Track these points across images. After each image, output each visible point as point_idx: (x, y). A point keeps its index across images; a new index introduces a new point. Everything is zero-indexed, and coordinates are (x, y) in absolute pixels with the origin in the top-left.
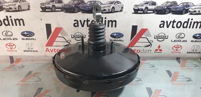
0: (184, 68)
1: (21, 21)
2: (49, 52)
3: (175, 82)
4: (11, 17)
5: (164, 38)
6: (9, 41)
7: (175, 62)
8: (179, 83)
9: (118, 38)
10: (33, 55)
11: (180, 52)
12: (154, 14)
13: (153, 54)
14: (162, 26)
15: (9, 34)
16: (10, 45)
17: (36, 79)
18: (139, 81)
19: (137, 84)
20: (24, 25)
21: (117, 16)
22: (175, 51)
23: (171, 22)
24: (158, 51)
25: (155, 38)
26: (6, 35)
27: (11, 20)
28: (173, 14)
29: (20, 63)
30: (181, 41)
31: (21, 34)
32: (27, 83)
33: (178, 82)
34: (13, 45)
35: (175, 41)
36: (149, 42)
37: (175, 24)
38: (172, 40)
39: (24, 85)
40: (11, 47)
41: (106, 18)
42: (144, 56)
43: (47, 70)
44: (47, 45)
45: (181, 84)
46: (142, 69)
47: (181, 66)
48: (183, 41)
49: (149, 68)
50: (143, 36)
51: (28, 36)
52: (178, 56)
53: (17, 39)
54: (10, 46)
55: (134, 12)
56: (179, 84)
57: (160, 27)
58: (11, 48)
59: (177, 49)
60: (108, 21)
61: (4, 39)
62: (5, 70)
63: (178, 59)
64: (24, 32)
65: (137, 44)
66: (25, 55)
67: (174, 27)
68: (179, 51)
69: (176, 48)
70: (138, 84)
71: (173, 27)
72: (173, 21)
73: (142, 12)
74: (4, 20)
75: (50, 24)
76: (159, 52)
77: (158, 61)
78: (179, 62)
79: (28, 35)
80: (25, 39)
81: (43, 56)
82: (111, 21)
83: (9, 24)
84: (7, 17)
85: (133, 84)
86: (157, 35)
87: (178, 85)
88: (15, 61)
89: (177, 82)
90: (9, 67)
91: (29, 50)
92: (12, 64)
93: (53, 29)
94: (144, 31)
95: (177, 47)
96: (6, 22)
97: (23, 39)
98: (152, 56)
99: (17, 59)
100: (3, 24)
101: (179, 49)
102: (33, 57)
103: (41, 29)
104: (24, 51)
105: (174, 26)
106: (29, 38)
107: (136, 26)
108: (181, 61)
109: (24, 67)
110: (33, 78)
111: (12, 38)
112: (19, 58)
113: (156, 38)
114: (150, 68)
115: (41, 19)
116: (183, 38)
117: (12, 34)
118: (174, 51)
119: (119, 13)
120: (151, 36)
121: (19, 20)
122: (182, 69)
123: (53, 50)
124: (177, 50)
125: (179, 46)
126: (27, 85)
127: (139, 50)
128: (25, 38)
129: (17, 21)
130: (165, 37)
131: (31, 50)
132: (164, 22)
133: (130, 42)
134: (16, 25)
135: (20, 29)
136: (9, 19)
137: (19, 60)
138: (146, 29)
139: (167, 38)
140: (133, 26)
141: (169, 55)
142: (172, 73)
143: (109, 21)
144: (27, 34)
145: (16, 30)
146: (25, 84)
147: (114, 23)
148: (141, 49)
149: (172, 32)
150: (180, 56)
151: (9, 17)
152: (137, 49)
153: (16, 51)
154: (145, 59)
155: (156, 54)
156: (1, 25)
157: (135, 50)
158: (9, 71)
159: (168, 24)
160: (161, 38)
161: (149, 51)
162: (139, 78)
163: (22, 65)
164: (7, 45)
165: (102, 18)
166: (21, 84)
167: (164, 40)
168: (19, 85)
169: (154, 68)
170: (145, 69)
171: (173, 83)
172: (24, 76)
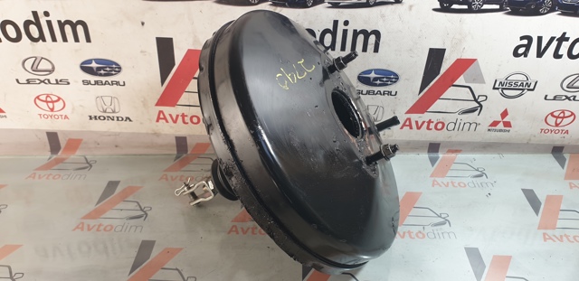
0: (576, 182)
1: (80, 29)
2: (167, 121)
3: (550, 232)
4: (46, 14)
5: (523, 90)
6: (43, 89)
7: (549, 161)
8: (565, 235)
9: (380, 85)
10: (117, 130)
11: (567, 132)
12: (500, 14)
13: (483, 134)
14: (521, 50)
15: (44, 65)
16: (49, 99)
18: (443, 224)
19: (437, 237)
20: (88, 40)
21: (383, 16)
22: (552, 128)
23: (552, 39)
24: (501, 126)
25: (494, 88)
26: (35, 69)
27: (49, 23)
28: (563, 14)
29: (78, 153)
30: (575, 97)
31: (79, 68)
32: (106, 223)
33: (562, 232)
34: (56, 98)
35: (555, 98)
36: (476, 100)
37: (565, 46)
38: (546, 96)
39: (98, 230)
40: (51, 105)
41: (346, 23)
42: (454, 139)
43: (161, 178)
44: (162, 102)
45: (571, 239)
46: (450, 184)
47: (568, 177)
49: (470, 180)
50: (461, 80)
51: (101, 75)
52: (558, 143)
53: (69, 83)
54: (46, 102)
55: (439, 7)
56: (564, 238)
57: (516, 54)
58: (52, 110)
59: (559, 120)
60: (355, 31)
61: (29, 82)
62: (37, 176)
63: (557, 151)
64: (89, 61)
65: (438, 105)
66: (92, 129)
67: (560, 57)
68: (566, 128)
69: (557, 117)
70: (441, 235)
71: (557, 56)
72: (559, 36)
73: (466, 7)
74: (27, 23)
75: (171, 39)
76: (501, 131)
77: (496, 156)
78: (562, 162)
79: (102, 69)
80: (93, 83)
81: (147, 134)
82: (364, 32)
83: (42, 37)
84: (35, 14)
85: (424, 237)
86: (501, 78)
87: (561, 241)
88: (63, 145)
89: (558, 233)
90: (48, 166)
91: (105, 115)
92: (55, 157)
93: (179, 56)
94: (463, 65)
95: (560, 116)
97: (86, 83)
98: (479, 140)
99: (70, 140)
100: (24, 36)
101: (566, 121)
102: (116, 135)
103: (142, 52)
104: (91, 118)
105: (560, 53)
106: (104, 79)
107: (442, 51)
108: (567, 156)
109: (91, 166)
110: (121, 205)
111: (52, 78)
112: (74, 137)
113: (498, 89)
114: (475, 179)
115: (143, 24)
117: (53, 68)
118: (550, 128)
119: (390, 7)
120: (482, 81)
121: (74, 26)
122: (571, 188)
123: (177, 116)
124: (557, 125)
125: (567, 114)
126: (108, 228)
127: (443, 124)
128: (92, 78)
129: (68, 29)
130: (525, 87)
131: (111, 115)
132: (529, 39)
133: (417, 98)
134: (65, 39)
135: (76, 51)
136: (43, 21)
137: (74, 144)
138: (472, 61)
139: (533, 90)
140: (431, 50)
141: (530, 140)
143: (356, 34)
144: (99, 69)
145: (66, 56)
146: (100, 225)
147: (372, 39)
148: (447, 118)
149: (549, 72)
150: (566, 142)
151: (41, 14)
152: (435, 118)
153: (66, 117)
154: (455, 148)
155: (493, 134)
156: (18, 39)
157: (430, 122)
158: (47, 178)
159: (544, 45)
160: (515, 87)
161: (473, 126)
162: (443, 216)
163: (86, 159)
164: (37, 100)
165: (336, 23)
166: (89, 226)
167: (521, 95)
168: (82, 229)
169: (486, 181)
170: (459, 184)
171: (544, 234)
172: (97, 200)
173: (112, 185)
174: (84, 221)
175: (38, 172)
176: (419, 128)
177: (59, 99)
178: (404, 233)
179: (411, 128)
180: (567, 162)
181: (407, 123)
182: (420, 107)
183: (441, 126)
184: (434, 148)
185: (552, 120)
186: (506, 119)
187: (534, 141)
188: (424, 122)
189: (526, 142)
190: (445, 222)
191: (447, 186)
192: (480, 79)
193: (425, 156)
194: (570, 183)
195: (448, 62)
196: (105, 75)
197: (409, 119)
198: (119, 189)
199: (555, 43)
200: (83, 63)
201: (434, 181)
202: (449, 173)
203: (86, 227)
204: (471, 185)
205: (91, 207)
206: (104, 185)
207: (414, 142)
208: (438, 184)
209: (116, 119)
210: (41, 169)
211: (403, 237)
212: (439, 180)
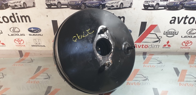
0: (192, 65)
1: (27, 18)
3: (182, 83)
4: (16, 14)
5: (174, 34)
6: (17, 37)
7: (184, 57)
8: (187, 84)
10: (41, 50)
11: (190, 48)
12: (165, 10)
13: (161, 49)
14: (173, 22)
15: (17, 30)
16: (19, 40)
17: (45, 75)
18: (146, 80)
19: (144, 84)
20: (30, 21)
21: (125, 12)
22: (185, 47)
23: (183, 18)
24: (167, 46)
25: (164, 34)
26: (14, 31)
27: (17, 17)
28: (186, 9)
29: (29, 57)
30: (192, 36)
32: (37, 80)
33: (186, 83)
34: (21, 40)
35: (185, 37)
36: (158, 38)
37: (187, 20)
38: (182, 36)
39: (34, 83)
40: (19, 42)
42: (151, 51)
45: (189, 85)
46: (149, 66)
48: (194, 37)
49: (156, 64)
50: (153, 32)
51: (35, 32)
52: (187, 52)
53: (25, 35)
54: (18, 41)
55: (144, 8)
56: (187, 85)
57: (171, 23)
58: (20, 44)
59: (187, 44)
61: (12, 35)
62: (16, 65)
63: (187, 54)
64: (31, 28)
65: (145, 40)
66: (33, 49)
67: (186, 23)
68: (189, 47)
70: (145, 84)
71: (185, 23)
72: (185, 17)
73: (153, 8)
74: (11, 17)
75: (57, 21)
76: (167, 48)
77: (166, 56)
78: (188, 58)
81: (50, 51)
83: (15, 21)
84: (13, 14)
85: (139, 84)
86: (166, 31)
87: (185, 85)
89: (184, 83)
91: (37, 45)
92: (21, 58)
93: (59, 25)
94: (153, 27)
95: (187, 43)
96: (13, 19)
97: (30, 35)
98: (159, 51)
99: (26, 53)
100: (10, 21)
101: (189, 44)
102: (41, 51)
103: (47, 25)
104: (32, 46)
106: (36, 34)
107: (146, 23)
108: (190, 56)
109: (33, 61)
110: (42, 74)
111: (19, 33)
112: (27, 52)
113: (165, 34)
114: (158, 64)
115: (47, 16)
116: (194, 34)
117: (20, 30)
118: (184, 47)
119: (127, 9)
120: (160, 32)
121: (25, 17)
122: (190, 67)
124: (186, 46)
125: (189, 42)
126: (37, 82)
127: (147, 46)
128: (32, 34)
129: (23, 18)
130: (174, 33)
131: (39, 45)
132: (175, 18)
133: (138, 38)
134: (23, 22)
135: (26, 25)
136: (16, 16)
137: (27, 54)
138: (156, 26)
139: (177, 34)
140: (142, 23)
142: (180, 71)
144: (34, 30)
145: (23, 27)
146: (35, 81)
148: (149, 44)
149: (182, 29)
150: (189, 51)
151: (15, 14)
152: (145, 44)
153: (24, 46)
154: (152, 54)
155: (164, 49)
156: (8, 22)
157: (143, 45)
158: (19, 66)
159: (180, 20)
160: (171, 34)
161: (158, 46)
162: (146, 77)
163: (31, 59)
164: (15, 41)
166: (31, 81)
167: (173, 36)
168: (29, 83)
170: (152, 66)
171: (180, 83)
172: (34, 73)
173: (39, 68)
175: (16, 64)
176: (139, 47)
177: (22, 40)
178: (133, 83)
179: (137, 47)
180: (190, 58)
183: (147, 47)
184: (145, 54)
185: (184, 44)
186: (169, 44)
187: (178, 51)
188: (141, 46)
189: (176, 51)
190: (147, 79)
191: (148, 67)
192: (159, 31)
193: (142, 57)
194: (190, 65)
195: (148, 26)
196: (36, 32)
197: (136, 45)
198: (41, 69)
199: (184, 19)
200: (29, 29)
201: (144, 65)
202: (150, 62)
203: (30, 82)
204: (157, 66)
205: (32, 75)
206: (37, 67)
207: (138, 52)
208: (145, 66)
210: (16, 62)
211: (132, 85)
212: (146, 65)
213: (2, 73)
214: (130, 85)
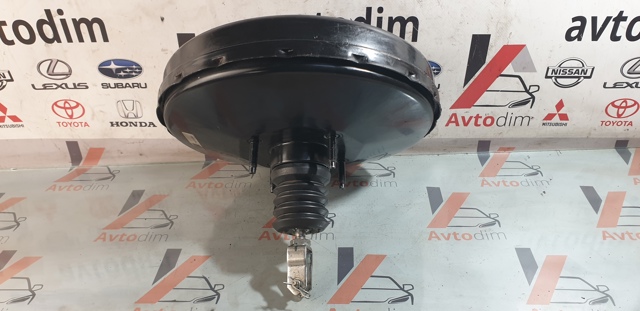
1: (96, 27)
3: (611, 230)
4: (60, 12)
5: (579, 78)
6: (60, 95)
7: (612, 157)
8: (627, 233)
10: (142, 137)
11: (631, 123)
13: (537, 129)
14: (574, 33)
15: (60, 68)
16: (67, 105)
17: (156, 217)
18: (492, 224)
19: (485, 237)
20: (106, 39)
21: (420, 1)
22: (614, 120)
23: (608, 19)
24: (556, 119)
25: (547, 77)
26: (51, 73)
27: (63, 22)
29: (101, 163)
30: (637, 83)
31: (97, 70)
32: (129, 232)
33: (624, 230)
35: (615, 86)
36: (527, 91)
37: (623, 26)
38: (605, 84)
39: (121, 240)
40: (69, 112)
41: (380, 10)
42: (506, 135)
43: (189, 186)
45: (634, 236)
46: (501, 184)
47: (632, 172)
49: (524, 178)
50: (509, 70)
51: (121, 77)
52: (622, 137)
53: (87, 87)
54: (65, 108)
56: (626, 236)
57: (569, 38)
58: (71, 117)
59: (621, 111)
60: (390, 18)
61: (45, 87)
62: (57, 188)
63: (621, 145)
64: (108, 63)
65: (486, 98)
66: (115, 137)
67: (618, 39)
68: (629, 119)
69: (619, 107)
70: (489, 236)
71: (614, 38)
72: (615, 15)
74: (40, 23)
75: (193, 35)
76: (557, 124)
77: (553, 153)
78: (626, 157)
79: (121, 71)
80: (113, 85)
82: (400, 19)
83: (57, 38)
84: (48, 12)
85: (471, 238)
86: (554, 64)
87: (622, 238)
88: (84, 155)
89: (619, 231)
90: (69, 178)
91: (127, 120)
92: (76, 168)
94: (511, 52)
95: (621, 106)
96: (47, 29)
97: (106, 86)
98: (532, 136)
99: (91, 149)
100: (38, 37)
101: (629, 111)
102: (141, 142)
103: (163, 50)
104: (112, 125)
105: (618, 35)
106: (124, 81)
107: (487, 37)
108: (632, 151)
109: (114, 176)
110: (146, 215)
111: (70, 82)
112: (95, 146)
113: (551, 77)
114: (528, 178)
115: (162, 19)
117: (70, 71)
118: (611, 119)
120: (533, 70)
121: (89, 24)
124: (619, 116)
125: (630, 103)
126: (131, 238)
127: (493, 119)
128: (112, 81)
129: (83, 27)
130: (581, 74)
131: (134, 121)
132: (583, 20)
133: (462, 91)
134: (81, 39)
135: (94, 51)
136: (57, 19)
137: (96, 153)
138: (520, 48)
139: (590, 77)
140: (475, 37)
141: (590, 134)
143: (391, 21)
144: (118, 70)
145: (82, 58)
146: (124, 235)
147: (410, 26)
148: (497, 112)
149: (607, 56)
150: (629, 135)
151: (54, 13)
152: (483, 112)
153: (86, 124)
154: (508, 146)
155: (548, 128)
156: (32, 40)
157: (478, 117)
158: (68, 190)
159: (599, 26)
160: (570, 75)
161: (526, 120)
162: (492, 216)
163: (109, 169)
164: (55, 107)
165: (369, 10)
166: (111, 236)
167: (577, 83)
168: (104, 239)
169: (542, 178)
170: (511, 183)
171: (604, 232)
172: (120, 210)
173: (136, 195)
174: (106, 231)
175: (58, 184)
176: (466, 124)
177: (78, 104)
178: (449, 235)
179: (457, 125)
180: (632, 157)
181: (453, 119)
182: (466, 101)
183: (490, 121)
184: (483, 146)
185: (613, 111)
186: (560, 112)
187: (594, 135)
188: (471, 118)
189: (585, 136)
190: (495, 222)
191: (498, 185)
192: (530, 67)
193: (474, 156)
194: (635, 179)
195: (494, 49)
196: (126, 77)
197: (455, 115)
198: (143, 199)
199: (611, 24)
200: (101, 65)
201: (483, 181)
202: (501, 172)
203: (108, 237)
204: (525, 183)
206: (129, 194)
207: (461, 140)
208: (488, 184)
209: (138, 124)
210: (62, 180)
211: (448, 239)
212: (489, 179)
213: (14, 214)
214: (439, 239)
